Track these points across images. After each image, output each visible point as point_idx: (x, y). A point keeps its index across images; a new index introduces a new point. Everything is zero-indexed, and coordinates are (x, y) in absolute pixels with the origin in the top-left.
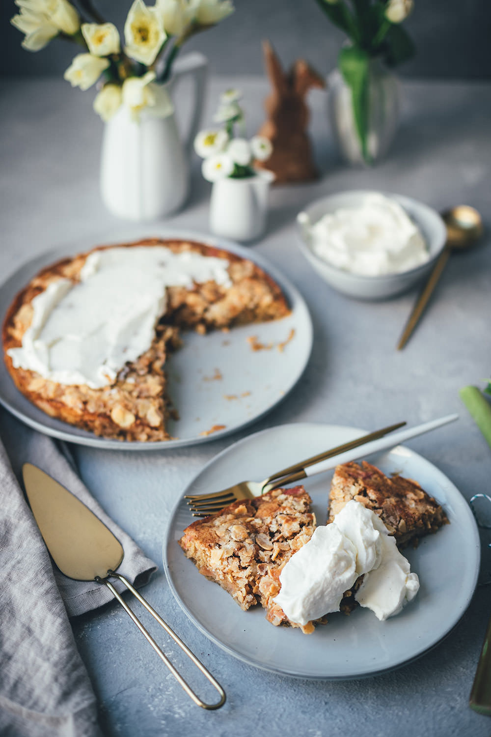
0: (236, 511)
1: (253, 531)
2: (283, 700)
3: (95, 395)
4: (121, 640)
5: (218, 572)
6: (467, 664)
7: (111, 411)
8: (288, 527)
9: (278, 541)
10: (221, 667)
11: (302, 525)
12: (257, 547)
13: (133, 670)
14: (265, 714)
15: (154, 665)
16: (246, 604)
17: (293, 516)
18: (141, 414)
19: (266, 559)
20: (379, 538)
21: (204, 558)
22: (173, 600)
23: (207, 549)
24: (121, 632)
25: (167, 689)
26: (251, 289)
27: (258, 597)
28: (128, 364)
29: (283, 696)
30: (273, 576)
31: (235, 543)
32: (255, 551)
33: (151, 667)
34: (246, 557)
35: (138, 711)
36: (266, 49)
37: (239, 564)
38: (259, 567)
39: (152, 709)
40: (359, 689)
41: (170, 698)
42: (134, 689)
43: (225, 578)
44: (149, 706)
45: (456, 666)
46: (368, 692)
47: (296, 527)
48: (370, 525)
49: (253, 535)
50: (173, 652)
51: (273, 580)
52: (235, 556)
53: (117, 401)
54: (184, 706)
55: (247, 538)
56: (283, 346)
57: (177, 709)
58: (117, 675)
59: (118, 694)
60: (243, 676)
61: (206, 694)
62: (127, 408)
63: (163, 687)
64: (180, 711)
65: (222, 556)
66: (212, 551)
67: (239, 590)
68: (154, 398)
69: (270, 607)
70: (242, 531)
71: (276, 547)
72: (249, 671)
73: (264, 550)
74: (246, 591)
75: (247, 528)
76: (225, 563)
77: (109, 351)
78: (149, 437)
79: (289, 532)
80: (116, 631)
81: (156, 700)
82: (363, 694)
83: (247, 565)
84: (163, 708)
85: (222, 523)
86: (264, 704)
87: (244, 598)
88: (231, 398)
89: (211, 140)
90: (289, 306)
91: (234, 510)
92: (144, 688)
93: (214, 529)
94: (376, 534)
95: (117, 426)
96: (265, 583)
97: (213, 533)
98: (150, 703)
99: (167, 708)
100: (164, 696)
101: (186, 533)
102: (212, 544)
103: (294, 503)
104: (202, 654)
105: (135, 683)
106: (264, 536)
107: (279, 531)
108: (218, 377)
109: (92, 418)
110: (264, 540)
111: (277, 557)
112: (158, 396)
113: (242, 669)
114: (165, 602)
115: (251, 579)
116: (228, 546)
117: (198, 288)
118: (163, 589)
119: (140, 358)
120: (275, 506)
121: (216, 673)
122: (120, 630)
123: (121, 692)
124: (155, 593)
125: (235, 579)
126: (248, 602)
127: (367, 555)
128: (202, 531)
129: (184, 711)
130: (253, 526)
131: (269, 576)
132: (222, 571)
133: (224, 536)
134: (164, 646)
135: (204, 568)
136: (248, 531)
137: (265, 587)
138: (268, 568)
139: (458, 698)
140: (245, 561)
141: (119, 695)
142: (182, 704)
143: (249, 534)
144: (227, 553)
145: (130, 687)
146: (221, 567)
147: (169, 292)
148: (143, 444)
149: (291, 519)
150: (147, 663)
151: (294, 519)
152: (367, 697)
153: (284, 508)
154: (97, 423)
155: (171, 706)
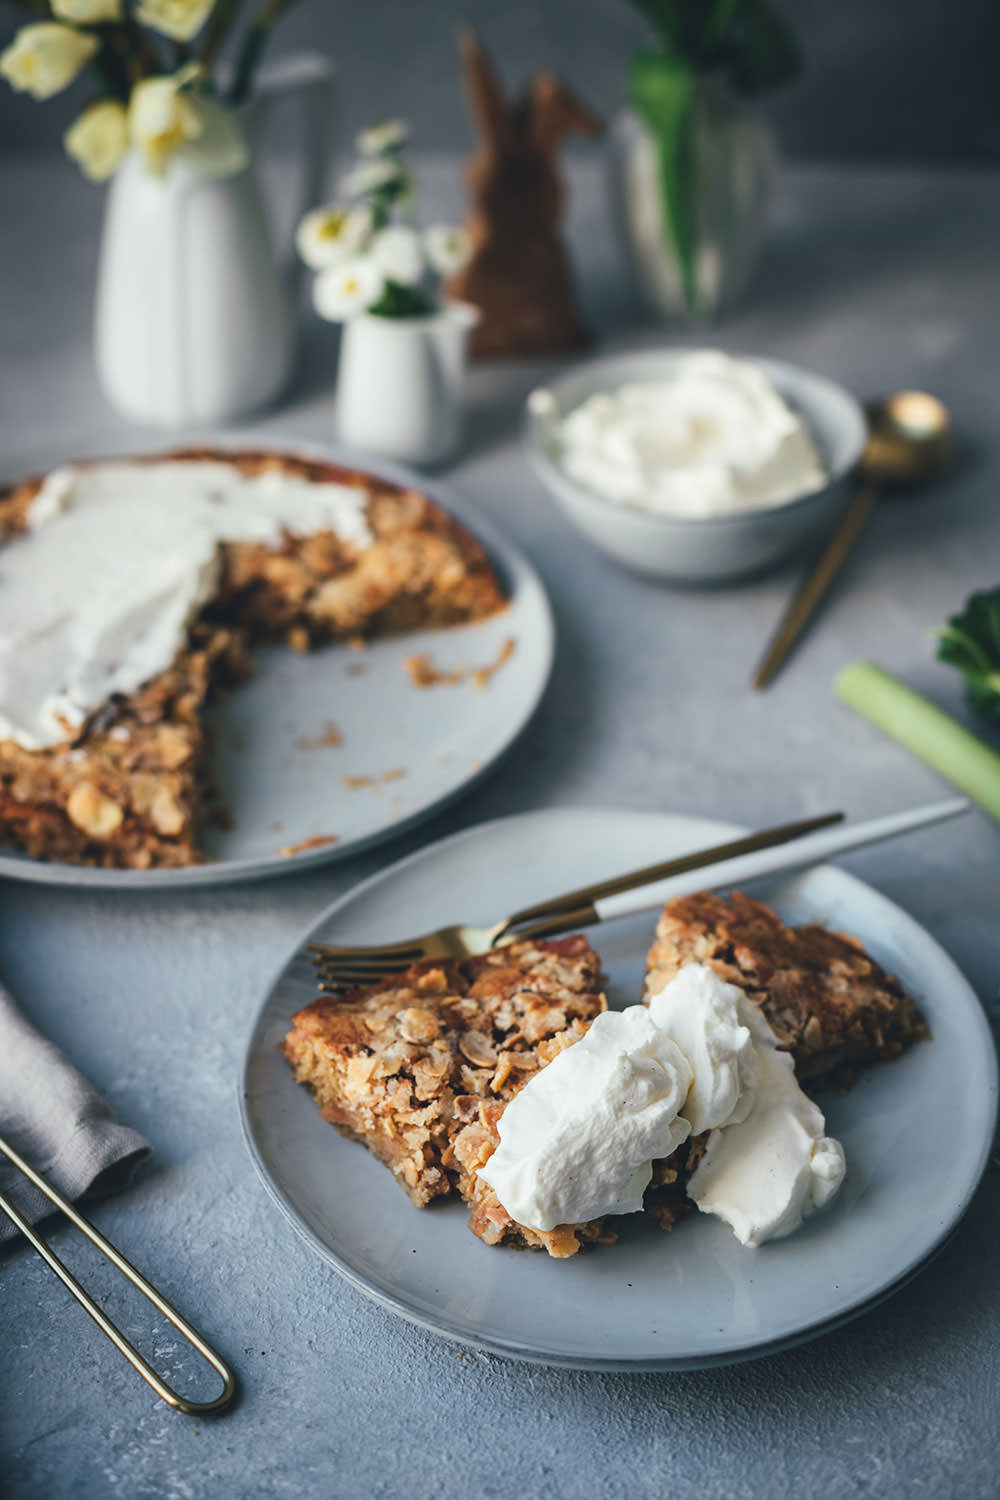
0: (423, 981)
1: (454, 1025)
2: (441, 1461)
3: (32, 764)
4: (53, 1317)
5: (362, 1113)
6: (901, 1380)
7: (66, 797)
8: (538, 1018)
9: (511, 1049)
10: (292, 1382)
11: (571, 1016)
12: (459, 1057)
13: (76, 1387)
14: (394, 1494)
15: (127, 1375)
16: (423, 1190)
17: (553, 997)
18: (138, 806)
19: (478, 1086)
20: (747, 1046)
21: (333, 1081)
22: (187, 1228)
23: (339, 1057)
24: (53, 1299)
25: (154, 1432)
26: (417, 550)
27: (452, 1174)
28: (118, 699)
29: (440, 1452)
30: (489, 1123)
31: (407, 1046)
32: (452, 1068)
33: (120, 1379)
34: (428, 1079)
35: (79, 1484)
36: (464, 42)
37: (411, 1094)
38: (460, 1103)
39: (113, 1479)
40: (630, 1436)
41: (161, 1455)
42: (73, 1431)
43: (379, 1128)
44: (108, 1471)
45: (874, 1385)
46: (652, 1445)
47: (556, 1020)
48: (730, 1017)
49: (453, 1034)
50: (175, 1346)
51: (488, 1133)
52: (403, 1075)
53: (83, 778)
54: (193, 1472)
55: (438, 1038)
56: (486, 675)
57: (173, 1480)
58: (34, 1398)
59: (32, 1442)
60: (344, 1405)
61: (249, 1446)
62: (104, 791)
63: (146, 1426)
64: (182, 1485)
65: (373, 1072)
66: (350, 1061)
67: (409, 1156)
68: (172, 772)
69: (478, 1197)
70: (427, 1022)
71: (504, 1061)
72: (362, 1393)
73: (475, 1067)
74: (425, 1159)
75: (441, 1017)
76: (380, 1090)
77: (75, 672)
78: (156, 861)
79: (539, 1030)
80: (44, 1296)
81: (126, 1457)
82: (639, 1449)
83: (430, 1095)
84: (140, 1477)
85: (383, 1005)
86: (391, 1470)
87: (420, 1174)
88: (358, 783)
89: (334, 230)
90: (504, 591)
91: (416, 980)
92: (97, 1429)
93: (362, 1016)
94: (742, 1035)
95: (80, 833)
96: (471, 1137)
97: (358, 1024)
98: (109, 1465)
99: (151, 1478)
100: (146, 1449)
101: (297, 1022)
102: (353, 1047)
103: (559, 970)
104: (246, 1351)
105: (76, 1417)
106: (481, 1037)
107: (514, 1029)
108: (333, 738)
109: (20, 814)
110: (478, 1047)
111: (504, 1085)
112: (183, 767)
113: (343, 1388)
114: (167, 1231)
115: (438, 1129)
116: (391, 1053)
117: (293, 547)
118: (165, 1201)
119: (145, 687)
120: (513, 973)
121: (279, 1395)
122: (51, 1295)
123: (41, 1438)
124: (143, 1210)
125: (401, 1129)
126: (427, 1186)
127: (717, 1082)
128: (334, 1019)
129: (193, 1486)
130: (457, 1015)
131: (481, 1124)
132: (372, 1109)
133: (384, 1031)
134: (155, 1331)
135: (331, 1105)
136: (443, 1023)
137: (469, 1148)
138: (481, 1106)
139: (877, 1461)
140: (426, 1088)
141: (34, 1446)
142: (188, 1469)
143: (444, 1030)
144: (386, 1065)
145: (63, 1426)
146: (369, 1101)
147: (225, 552)
148: (140, 874)
149: (546, 1001)
150: (110, 1371)
151: (554, 1003)
152: (649, 1458)
153: (534, 979)
154: (35, 825)
155: (160, 1474)
